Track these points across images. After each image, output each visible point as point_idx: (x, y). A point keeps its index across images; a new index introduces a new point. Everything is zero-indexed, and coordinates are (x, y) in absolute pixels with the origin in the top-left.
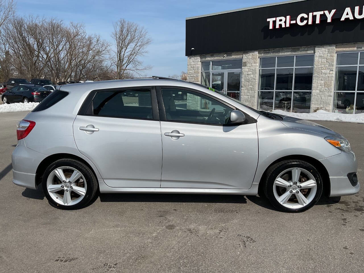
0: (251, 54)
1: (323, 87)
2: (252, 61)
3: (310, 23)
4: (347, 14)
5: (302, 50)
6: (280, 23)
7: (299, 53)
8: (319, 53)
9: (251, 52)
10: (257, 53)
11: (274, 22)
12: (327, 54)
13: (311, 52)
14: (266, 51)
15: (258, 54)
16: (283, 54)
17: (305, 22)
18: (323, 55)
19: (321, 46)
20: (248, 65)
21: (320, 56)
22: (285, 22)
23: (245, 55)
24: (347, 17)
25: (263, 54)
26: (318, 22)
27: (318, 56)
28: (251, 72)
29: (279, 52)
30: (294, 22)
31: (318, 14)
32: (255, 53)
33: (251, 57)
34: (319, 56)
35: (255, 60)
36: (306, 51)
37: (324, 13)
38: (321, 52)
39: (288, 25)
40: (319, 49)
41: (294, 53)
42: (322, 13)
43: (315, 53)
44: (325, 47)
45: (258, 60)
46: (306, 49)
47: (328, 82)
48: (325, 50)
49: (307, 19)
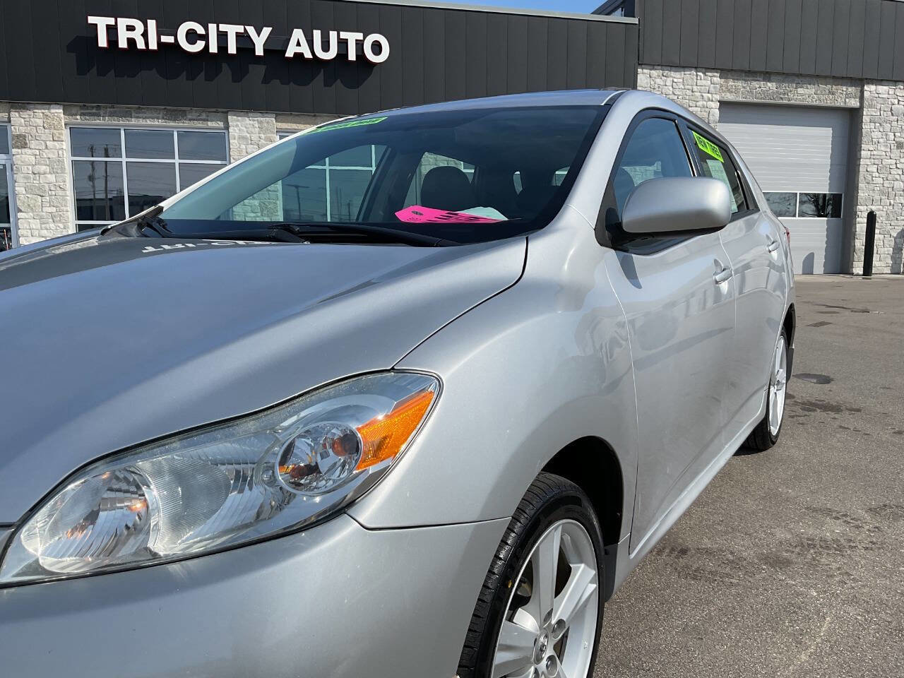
0: (40, 111)
1: (259, 214)
2: (45, 134)
3: (213, 48)
4: (298, 44)
5: (194, 117)
6: (131, 34)
7: (185, 125)
8: (240, 130)
9: (39, 106)
10: (61, 111)
11: (112, 30)
12: (259, 134)
13: (217, 125)
14: (88, 109)
15: (62, 115)
16: (142, 122)
17: (200, 46)
18: (248, 135)
19: (242, 113)
20: (33, 144)
21: (242, 138)
22: (145, 35)
23: (17, 114)
24: (299, 50)
25: (78, 117)
26: (232, 49)
27: (237, 138)
28: (44, 167)
29: (128, 115)
30: (170, 39)
31: (232, 30)
32: (53, 111)
33: (40, 122)
34: (239, 138)
35: (55, 131)
36: (204, 120)
37: (245, 29)
38: (245, 129)
39: (153, 45)
40: (238, 121)
41: (172, 124)
42: (240, 29)
43: (227, 128)
44: (250, 114)
45: (66, 134)
46: (204, 116)
47: (270, 203)
48: (251, 122)
49: (205, 37)
